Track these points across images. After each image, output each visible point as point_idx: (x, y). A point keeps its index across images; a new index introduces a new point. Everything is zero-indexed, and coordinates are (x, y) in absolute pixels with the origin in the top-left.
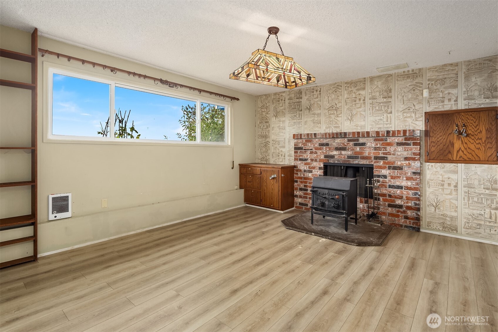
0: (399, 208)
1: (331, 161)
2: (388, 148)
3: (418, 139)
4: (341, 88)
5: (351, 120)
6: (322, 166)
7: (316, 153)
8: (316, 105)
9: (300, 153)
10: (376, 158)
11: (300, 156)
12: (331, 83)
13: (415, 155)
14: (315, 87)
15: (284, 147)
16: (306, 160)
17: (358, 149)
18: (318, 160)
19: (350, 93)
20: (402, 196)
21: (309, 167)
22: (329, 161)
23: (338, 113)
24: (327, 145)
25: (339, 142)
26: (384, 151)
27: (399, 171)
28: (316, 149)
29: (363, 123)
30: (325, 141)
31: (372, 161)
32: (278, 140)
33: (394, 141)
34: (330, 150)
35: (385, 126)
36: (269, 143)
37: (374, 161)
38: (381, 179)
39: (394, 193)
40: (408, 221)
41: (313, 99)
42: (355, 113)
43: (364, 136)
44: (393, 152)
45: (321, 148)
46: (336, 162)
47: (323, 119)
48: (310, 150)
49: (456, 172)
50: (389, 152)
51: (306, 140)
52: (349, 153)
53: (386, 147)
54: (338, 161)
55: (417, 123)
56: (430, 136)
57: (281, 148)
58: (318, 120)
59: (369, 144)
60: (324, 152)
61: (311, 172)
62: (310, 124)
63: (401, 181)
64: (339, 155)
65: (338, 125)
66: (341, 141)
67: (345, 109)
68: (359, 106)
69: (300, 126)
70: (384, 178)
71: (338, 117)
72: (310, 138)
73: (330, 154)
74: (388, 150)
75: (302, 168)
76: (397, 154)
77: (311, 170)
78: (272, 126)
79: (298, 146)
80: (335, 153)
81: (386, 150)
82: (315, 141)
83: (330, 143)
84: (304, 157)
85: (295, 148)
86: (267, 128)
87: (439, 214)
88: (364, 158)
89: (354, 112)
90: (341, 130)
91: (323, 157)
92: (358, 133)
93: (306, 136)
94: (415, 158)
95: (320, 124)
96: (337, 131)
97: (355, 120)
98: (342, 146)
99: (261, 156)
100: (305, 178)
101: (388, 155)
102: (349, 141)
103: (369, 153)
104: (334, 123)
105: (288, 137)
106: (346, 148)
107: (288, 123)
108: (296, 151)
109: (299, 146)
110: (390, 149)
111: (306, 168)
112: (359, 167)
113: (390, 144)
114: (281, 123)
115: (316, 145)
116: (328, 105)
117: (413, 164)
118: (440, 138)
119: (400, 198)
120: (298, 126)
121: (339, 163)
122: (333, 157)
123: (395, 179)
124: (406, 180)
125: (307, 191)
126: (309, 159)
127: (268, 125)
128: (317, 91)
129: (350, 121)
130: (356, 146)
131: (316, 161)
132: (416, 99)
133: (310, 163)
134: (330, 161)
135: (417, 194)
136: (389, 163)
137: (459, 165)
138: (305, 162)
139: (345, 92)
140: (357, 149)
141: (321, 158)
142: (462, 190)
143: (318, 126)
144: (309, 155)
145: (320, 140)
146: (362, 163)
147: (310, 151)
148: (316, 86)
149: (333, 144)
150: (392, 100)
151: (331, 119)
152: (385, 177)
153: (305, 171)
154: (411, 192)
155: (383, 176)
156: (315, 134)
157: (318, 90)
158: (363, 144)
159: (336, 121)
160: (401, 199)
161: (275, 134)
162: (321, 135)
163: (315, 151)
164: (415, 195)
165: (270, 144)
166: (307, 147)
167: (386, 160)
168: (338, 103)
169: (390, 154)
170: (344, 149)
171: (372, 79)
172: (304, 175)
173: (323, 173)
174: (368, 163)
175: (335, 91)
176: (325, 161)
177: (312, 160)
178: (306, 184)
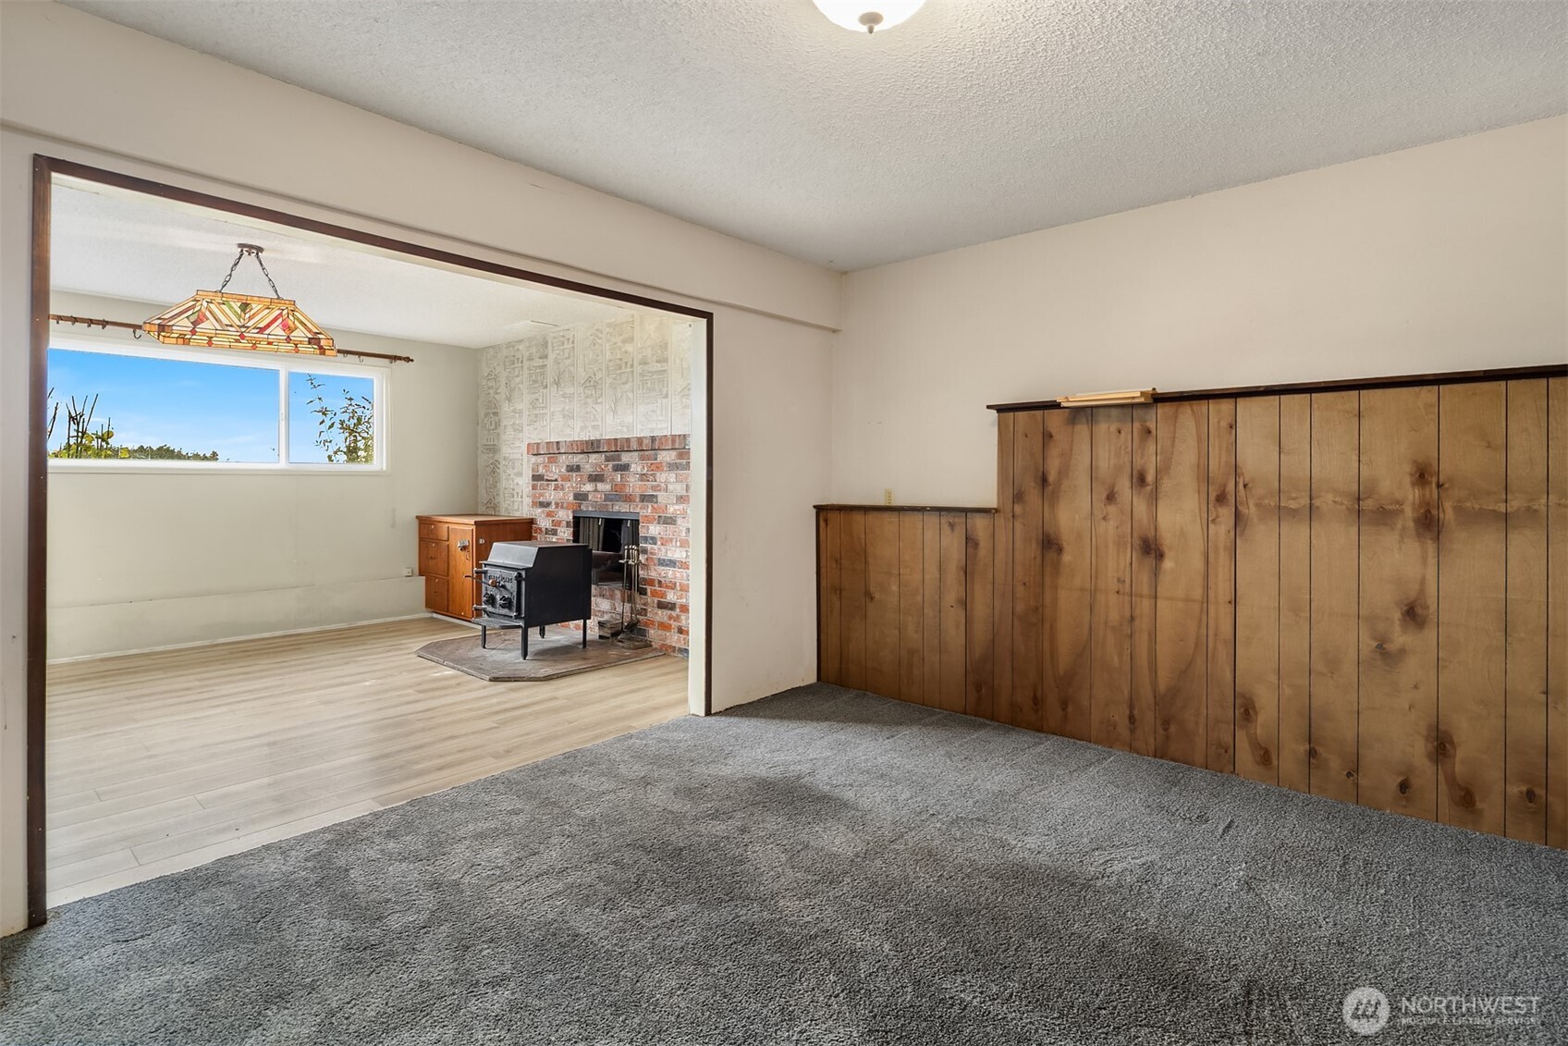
0: (672, 609)
1: (583, 506)
2: (658, 475)
4: (601, 335)
6: (571, 518)
7: (563, 488)
8: (567, 375)
9: (540, 489)
10: (643, 498)
11: (540, 495)
15: (520, 475)
16: (548, 504)
17: (619, 478)
18: (566, 505)
19: (613, 348)
20: (675, 583)
21: (553, 522)
22: (580, 507)
23: (597, 395)
24: (578, 468)
25: (595, 461)
26: (653, 483)
27: (671, 527)
28: (563, 478)
29: (629, 418)
30: (575, 459)
31: (637, 506)
32: (511, 457)
33: (667, 459)
34: (582, 481)
35: (658, 424)
37: (640, 505)
38: (649, 545)
39: (665, 577)
41: (563, 360)
42: (620, 396)
43: (630, 448)
44: (663, 486)
45: (569, 475)
46: (590, 509)
47: (577, 407)
48: (554, 481)
50: (659, 485)
51: (548, 458)
52: (607, 487)
53: (655, 474)
54: (593, 506)
57: (517, 478)
58: (570, 410)
59: (633, 468)
60: (574, 485)
61: (555, 533)
63: (673, 549)
64: (594, 493)
65: (597, 423)
67: (606, 384)
68: (625, 380)
70: (653, 544)
71: (597, 403)
72: (551, 452)
73: (582, 490)
74: (658, 481)
75: (543, 525)
76: (669, 489)
77: (555, 528)
78: (504, 425)
79: (537, 472)
80: (588, 487)
81: (655, 481)
82: (561, 460)
83: (582, 465)
84: (546, 499)
85: (533, 477)
86: (495, 429)
88: (626, 499)
89: (619, 393)
91: (572, 499)
93: (546, 449)
95: (571, 420)
97: (619, 412)
98: (597, 471)
99: (486, 496)
102: (608, 459)
103: (634, 488)
104: (591, 417)
106: (603, 475)
107: (526, 415)
108: (535, 484)
110: (660, 478)
111: (549, 524)
112: (620, 520)
113: (659, 468)
114: (517, 415)
115: (562, 470)
116: (583, 376)
121: (595, 510)
122: (585, 497)
123: (666, 545)
124: (680, 546)
126: (553, 502)
127: (497, 419)
128: (568, 340)
129: (614, 412)
130: (617, 471)
131: (562, 506)
133: (554, 513)
136: (659, 510)
138: (548, 509)
144: (553, 493)
145: (568, 457)
146: (624, 511)
147: (555, 485)
149: (586, 467)
151: (588, 407)
152: (654, 540)
153: (547, 531)
155: (651, 538)
156: (558, 444)
157: (571, 339)
158: (627, 467)
159: (595, 412)
160: (673, 589)
161: (507, 443)
162: (574, 446)
163: (562, 483)
165: (501, 466)
166: (550, 475)
167: (656, 502)
168: (598, 370)
169: (660, 490)
170: (601, 479)
173: (572, 536)
174: (632, 511)
175: (593, 343)
176: (575, 508)
177: (557, 505)
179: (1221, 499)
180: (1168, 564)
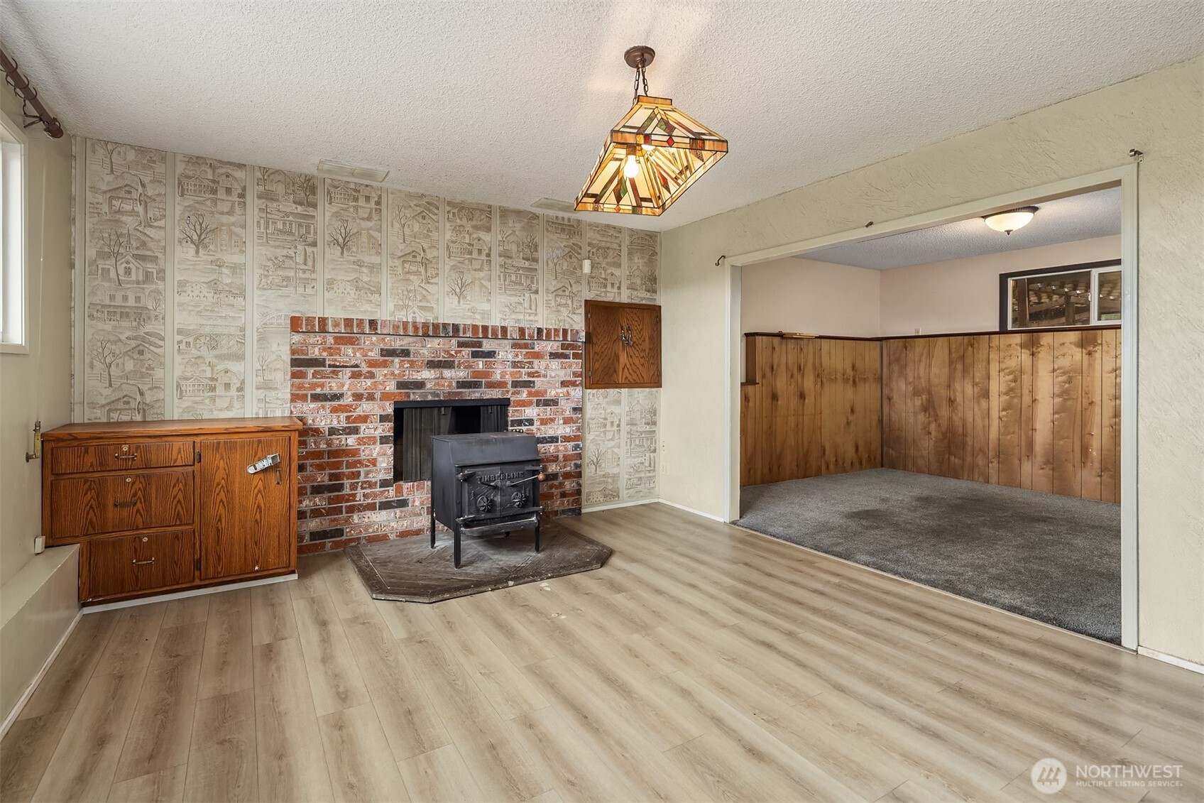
0: (553, 479)
1: (416, 396)
2: (536, 362)
3: (580, 347)
4: (436, 211)
5: (460, 296)
6: (390, 410)
7: (371, 375)
8: (364, 239)
9: (314, 376)
10: (516, 384)
11: (314, 386)
12: (411, 190)
13: (576, 377)
14: (363, 187)
15: (240, 357)
16: (337, 397)
17: (480, 364)
18: (378, 395)
19: (458, 229)
20: (558, 456)
21: (348, 418)
22: (409, 397)
23: (429, 274)
24: (406, 353)
25: (437, 346)
26: (530, 370)
27: (553, 407)
28: (372, 364)
29: (486, 306)
30: (398, 344)
31: (508, 392)
32: (207, 330)
33: (545, 349)
34: (412, 366)
35: (527, 317)
36: (161, 343)
37: (512, 390)
38: (524, 428)
39: (546, 453)
40: (565, 500)
41: (354, 218)
42: (470, 281)
43: (497, 335)
44: (543, 372)
45: (387, 361)
46: (430, 398)
47: (386, 281)
48: (352, 367)
49: (618, 402)
50: (537, 372)
51: (336, 338)
52: (461, 374)
53: (532, 362)
54: (434, 394)
55: (574, 317)
56: (593, 344)
57: (226, 362)
58: (371, 283)
59: (501, 355)
60: (397, 372)
61: (355, 431)
62: (346, 292)
63: (556, 427)
64: (436, 381)
65: (428, 305)
66: (440, 346)
67: (447, 268)
68: (479, 267)
69: (309, 291)
70: (530, 425)
71: (429, 283)
72: (351, 331)
73: (414, 377)
74: (536, 369)
75: (323, 423)
76: (550, 375)
77: (355, 425)
78: (178, 278)
79: (307, 354)
80: (427, 374)
81: (533, 368)
82: (367, 343)
83: (412, 349)
84: (331, 390)
85: (295, 363)
86: (144, 282)
87: (600, 476)
88: (491, 385)
89: (468, 278)
90: (437, 318)
91: (393, 388)
92: (485, 328)
93: (343, 326)
94: (576, 381)
95: (377, 296)
96: (426, 320)
97: (468, 298)
98: (442, 357)
99: (108, 392)
100: (332, 454)
101: (536, 377)
102: (461, 345)
103: (503, 376)
104: (419, 298)
105: (257, 324)
106: (454, 361)
107: (256, 277)
108: (301, 371)
109: (312, 356)
110: (539, 365)
111: (339, 421)
112: (480, 406)
113: (538, 356)
114: (225, 270)
115: (370, 354)
116: (401, 248)
117: (572, 393)
118: (605, 347)
119: (554, 461)
120: (300, 290)
121: (437, 399)
122: (420, 385)
123: (546, 424)
124: (564, 423)
125: (340, 491)
126: (349, 393)
127: (151, 267)
128: (368, 199)
129: (459, 298)
130: (477, 358)
131: (371, 397)
132: (573, 273)
133: (351, 406)
134: (412, 397)
135: (578, 447)
136: (537, 393)
137: (623, 390)
138: (335, 403)
139: (448, 225)
140: (478, 364)
141: (387, 389)
142: (625, 428)
143: (371, 301)
144: (349, 381)
145: (384, 339)
146: (488, 397)
147: (352, 372)
148: (367, 186)
149: (421, 352)
150: (539, 266)
151: (409, 285)
152: (531, 422)
153: (333, 431)
154: (570, 445)
155: (527, 420)
156: (373, 323)
157: (373, 197)
158: (491, 354)
159: (424, 292)
160: (556, 462)
161: (191, 308)
162: (391, 326)
163: (369, 369)
164: (576, 450)
165: (168, 343)
166: (340, 359)
167: (534, 387)
168: (429, 247)
169: (539, 376)
170: (449, 365)
171: (505, 213)
172: (329, 445)
173: (392, 431)
174: (500, 397)
175: (420, 215)
176: (398, 399)
177: (358, 397)
178: (338, 469)
179: (818, 376)
180: (806, 401)
